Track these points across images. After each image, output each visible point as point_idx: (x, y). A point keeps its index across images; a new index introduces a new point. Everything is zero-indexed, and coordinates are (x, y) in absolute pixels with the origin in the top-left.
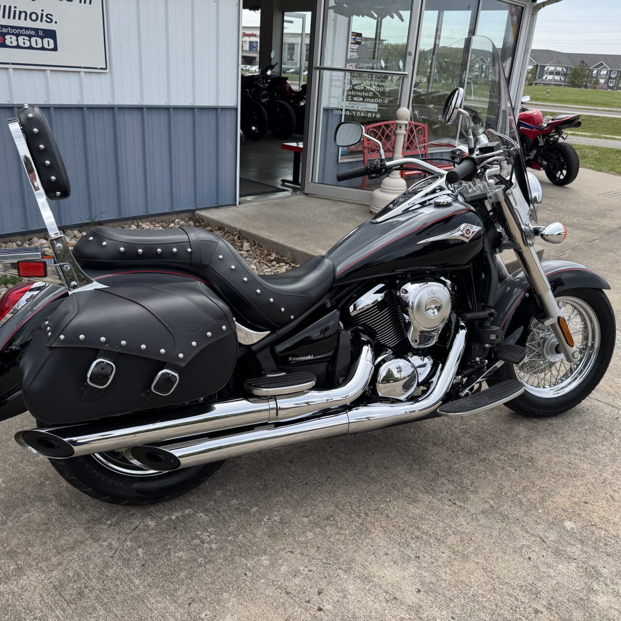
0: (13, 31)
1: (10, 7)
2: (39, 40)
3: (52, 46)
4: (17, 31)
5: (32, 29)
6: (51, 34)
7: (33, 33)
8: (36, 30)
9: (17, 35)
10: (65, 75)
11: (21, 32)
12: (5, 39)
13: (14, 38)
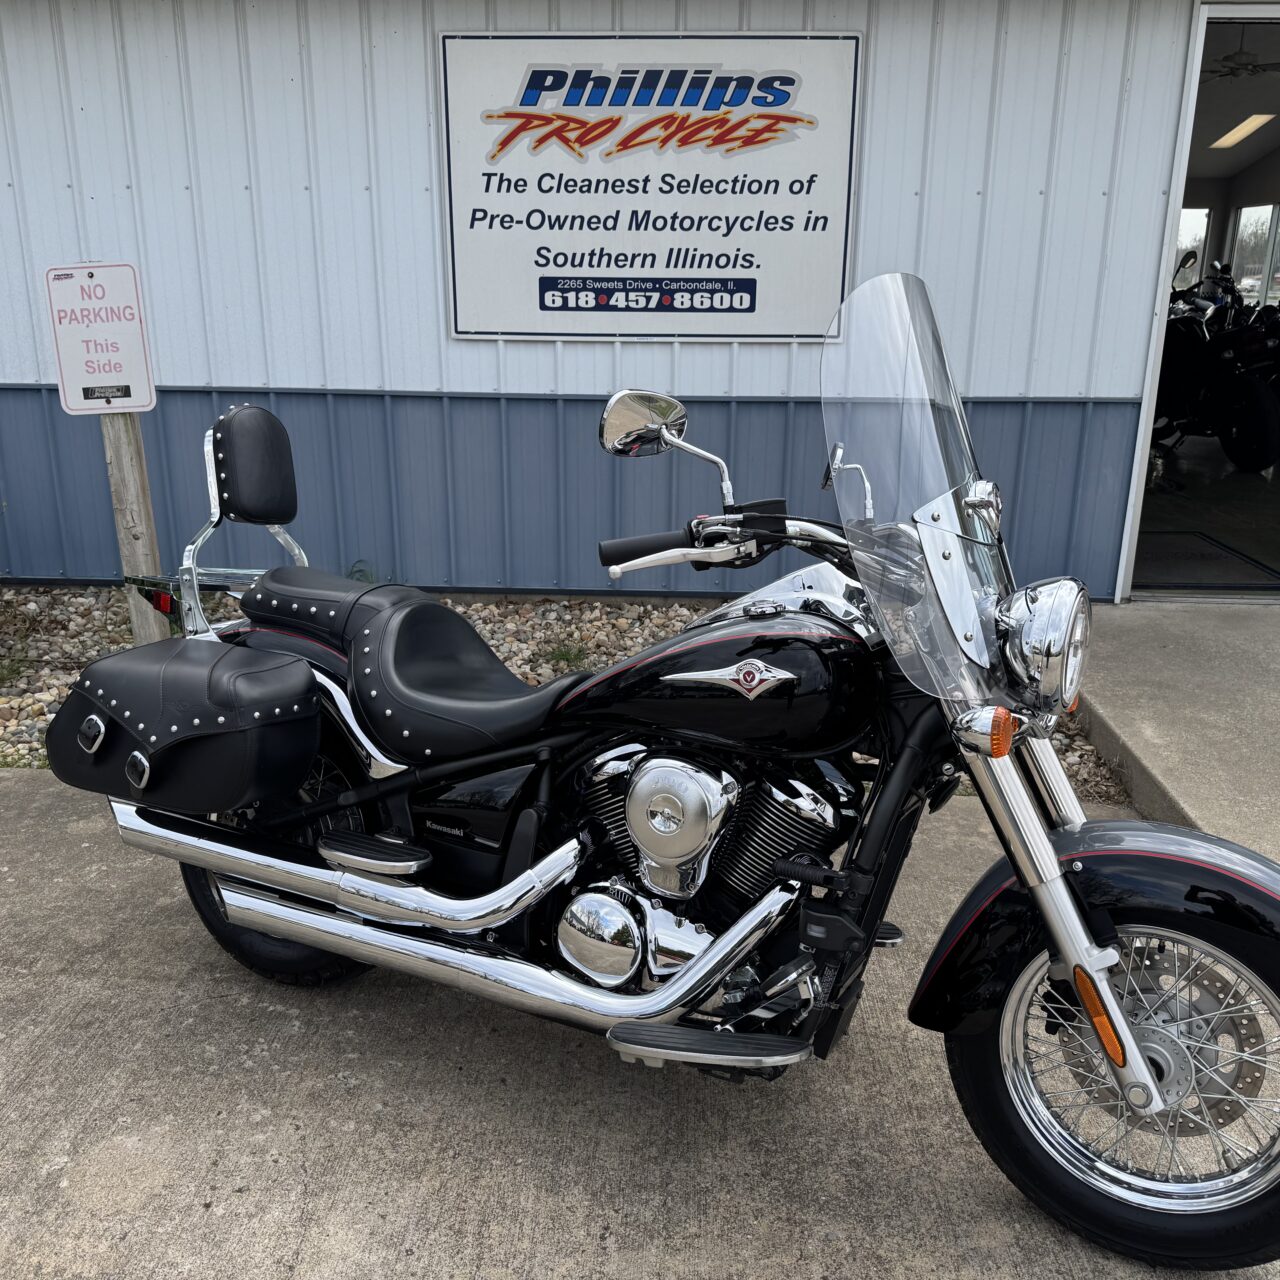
0: (687, 286)
1: (687, 250)
2: (727, 297)
3: (746, 304)
4: (693, 286)
5: (717, 280)
6: (748, 286)
7: (718, 286)
8: (724, 282)
9: (692, 292)
10: (765, 350)
11: (699, 286)
12: (673, 299)
13: (687, 296)
